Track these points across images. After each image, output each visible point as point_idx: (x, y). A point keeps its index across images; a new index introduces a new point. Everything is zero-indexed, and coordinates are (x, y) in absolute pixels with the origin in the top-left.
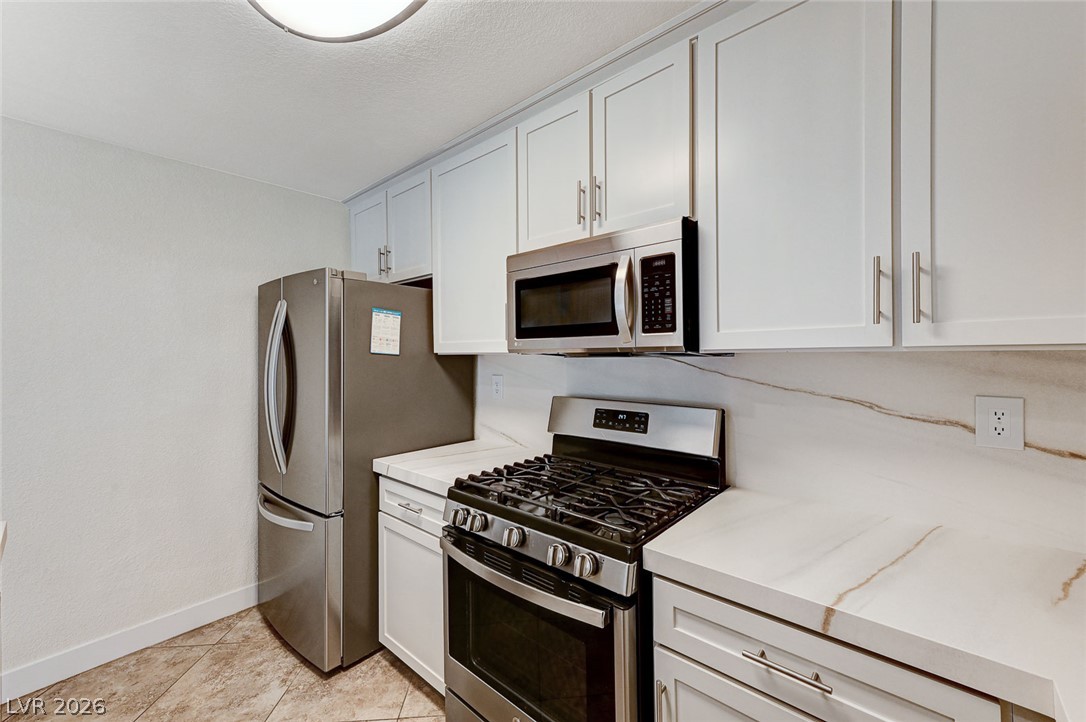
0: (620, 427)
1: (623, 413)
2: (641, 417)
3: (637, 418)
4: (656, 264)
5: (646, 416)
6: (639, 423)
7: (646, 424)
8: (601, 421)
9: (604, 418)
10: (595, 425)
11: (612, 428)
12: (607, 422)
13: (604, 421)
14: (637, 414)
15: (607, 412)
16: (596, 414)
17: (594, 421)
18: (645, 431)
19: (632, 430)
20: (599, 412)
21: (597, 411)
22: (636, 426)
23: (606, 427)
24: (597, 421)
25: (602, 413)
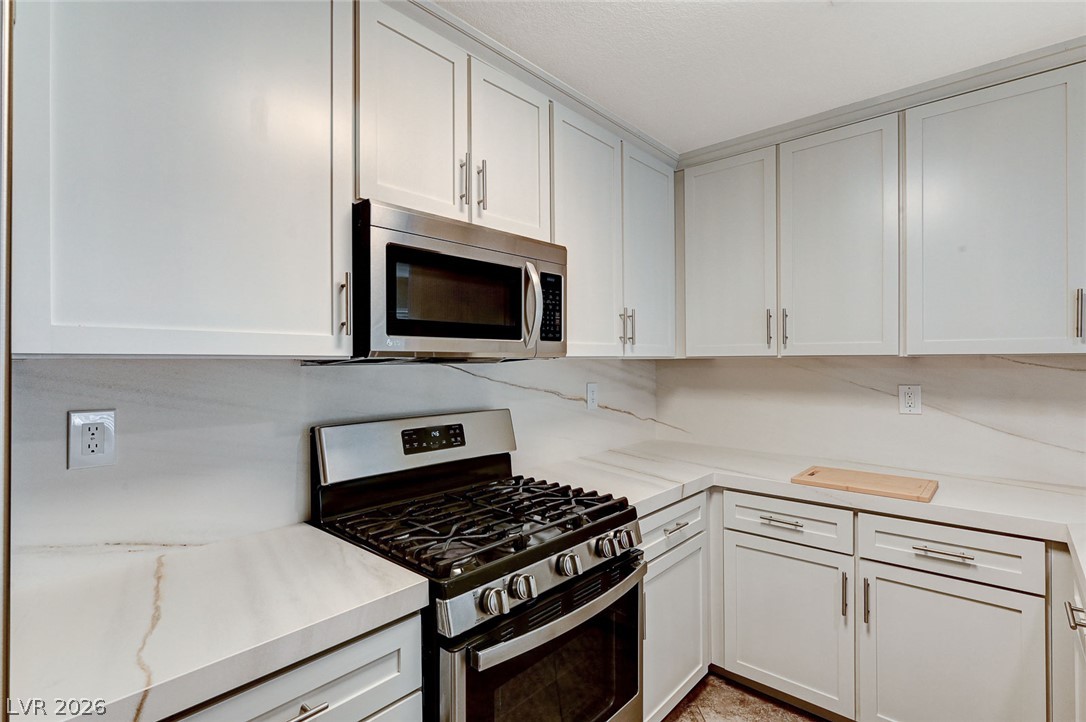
0: (437, 446)
1: (435, 429)
2: (455, 430)
3: (452, 432)
4: (549, 279)
5: (460, 427)
6: (455, 436)
7: (462, 434)
8: (412, 445)
9: (414, 441)
10: (407, 452)
11: (428, 449)
12: (420, 444)
13: (416, 444)
14: (449, 427)
15: (417, 431)
16: (403, 438)
17: (404, 447)
18: (463, 443)
19: (450, 445)
20: (407, 435)
21: (404, 433)
22: (453, 440)
23: (421, 450)
24: (407, 446)
25: (410, 435)
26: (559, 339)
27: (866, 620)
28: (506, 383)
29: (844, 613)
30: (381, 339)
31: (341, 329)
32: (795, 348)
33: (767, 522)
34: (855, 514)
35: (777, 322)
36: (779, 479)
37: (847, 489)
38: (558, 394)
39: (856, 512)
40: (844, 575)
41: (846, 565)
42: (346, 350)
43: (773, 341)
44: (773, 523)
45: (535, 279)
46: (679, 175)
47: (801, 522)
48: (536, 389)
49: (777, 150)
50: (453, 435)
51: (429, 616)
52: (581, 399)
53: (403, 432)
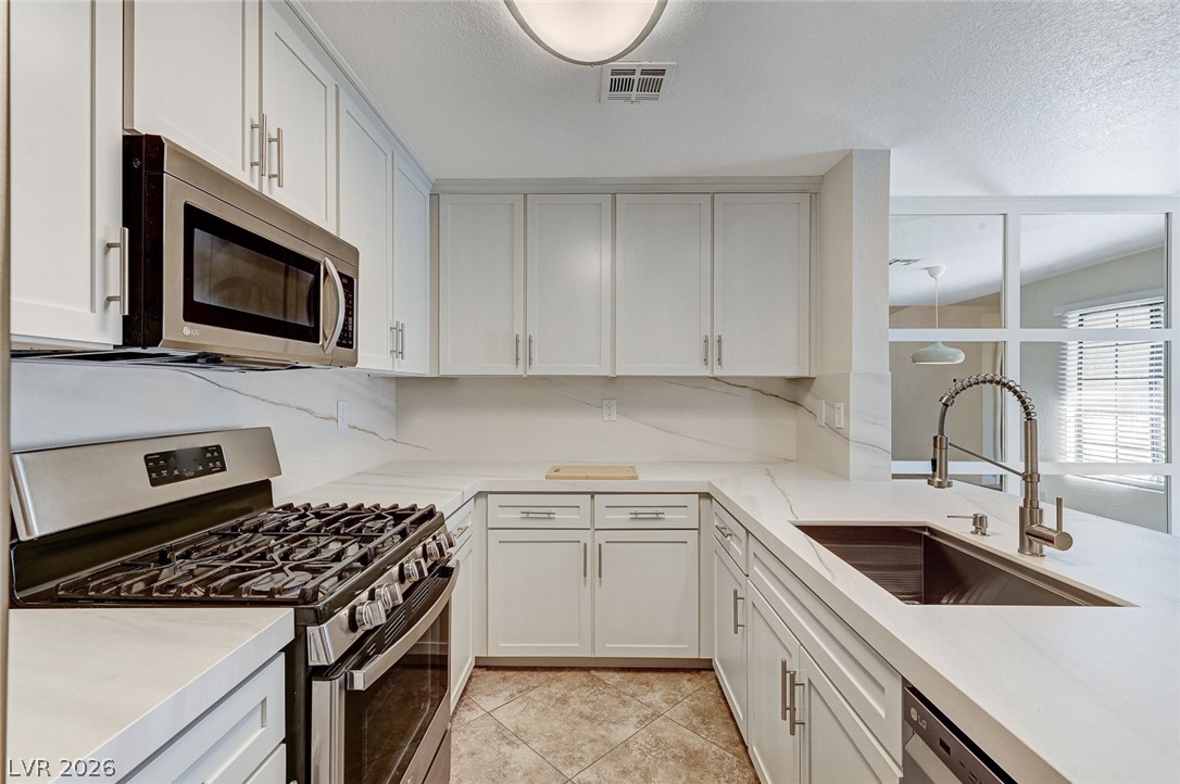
0: (191, 474)
2: (212, 452)
3: (209, 455)
5: (218, 448)
6: (213, 460)
7: (221, 458)
8: (159, 474)
9: (162, 467)
10: (154, 483)
11: (182, 478)
12: (170, 473)
13: (164, 472)
14: (205, 450)
15: (163, 455)
16: (147, 465)
17: (150, 476)
18: (223, 468)
19: (208, 472)
20: (151, 460)
21: (147, 459)
22: (211, 465)
24: (154, 475)
25: (156, 461)
26: (351, 347)
27: (600, 576)
28: (256, 397)
29: (585, 575)
31: (106, 306)
32: (538, 369)
33: (525, 515)
34: (593, 497)
35: (523, 347)
36: (535, 479)
37: (587, 478)
38: (310, 412)
39: (593, 494)
40: (585, 545)
41: (585, 537)
42: (109, 335)
43: (521, 362)
44: (530, 515)
45: (336, 278)
46: (435, 198)
47: (552, 510)
48: (288, 406)
49: (525, 199)
50: (212, 459)
52: (331, 418)
53: (146, 457)
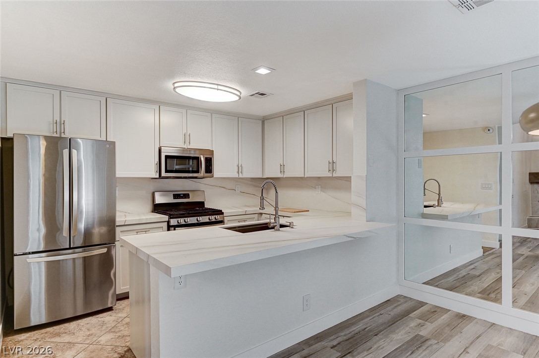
0: (182, 198)
1: (182, 194)
4: (208, 159)
5: (189, 194)
7: (189, 196)
9: (176, 196)
10: (174, 199)
11: (180, 198)
14: (186, 194)
15: (177, 194)
18: (189, 198)
19: (185, 198)
21: (174, 194)
23: (177, 198)
24: (174, 197)
26: (211, 173)
28: (206, 184)
30: (164, 174)
31: (156, 172)
35: (282, 167)
42: (157, 176)
43: (282, 173)
45: (203, 159)
46: (264, 122)
48: (216, 186)
50: (186, 196)
51: (168, 222)
52: (233, 190)
